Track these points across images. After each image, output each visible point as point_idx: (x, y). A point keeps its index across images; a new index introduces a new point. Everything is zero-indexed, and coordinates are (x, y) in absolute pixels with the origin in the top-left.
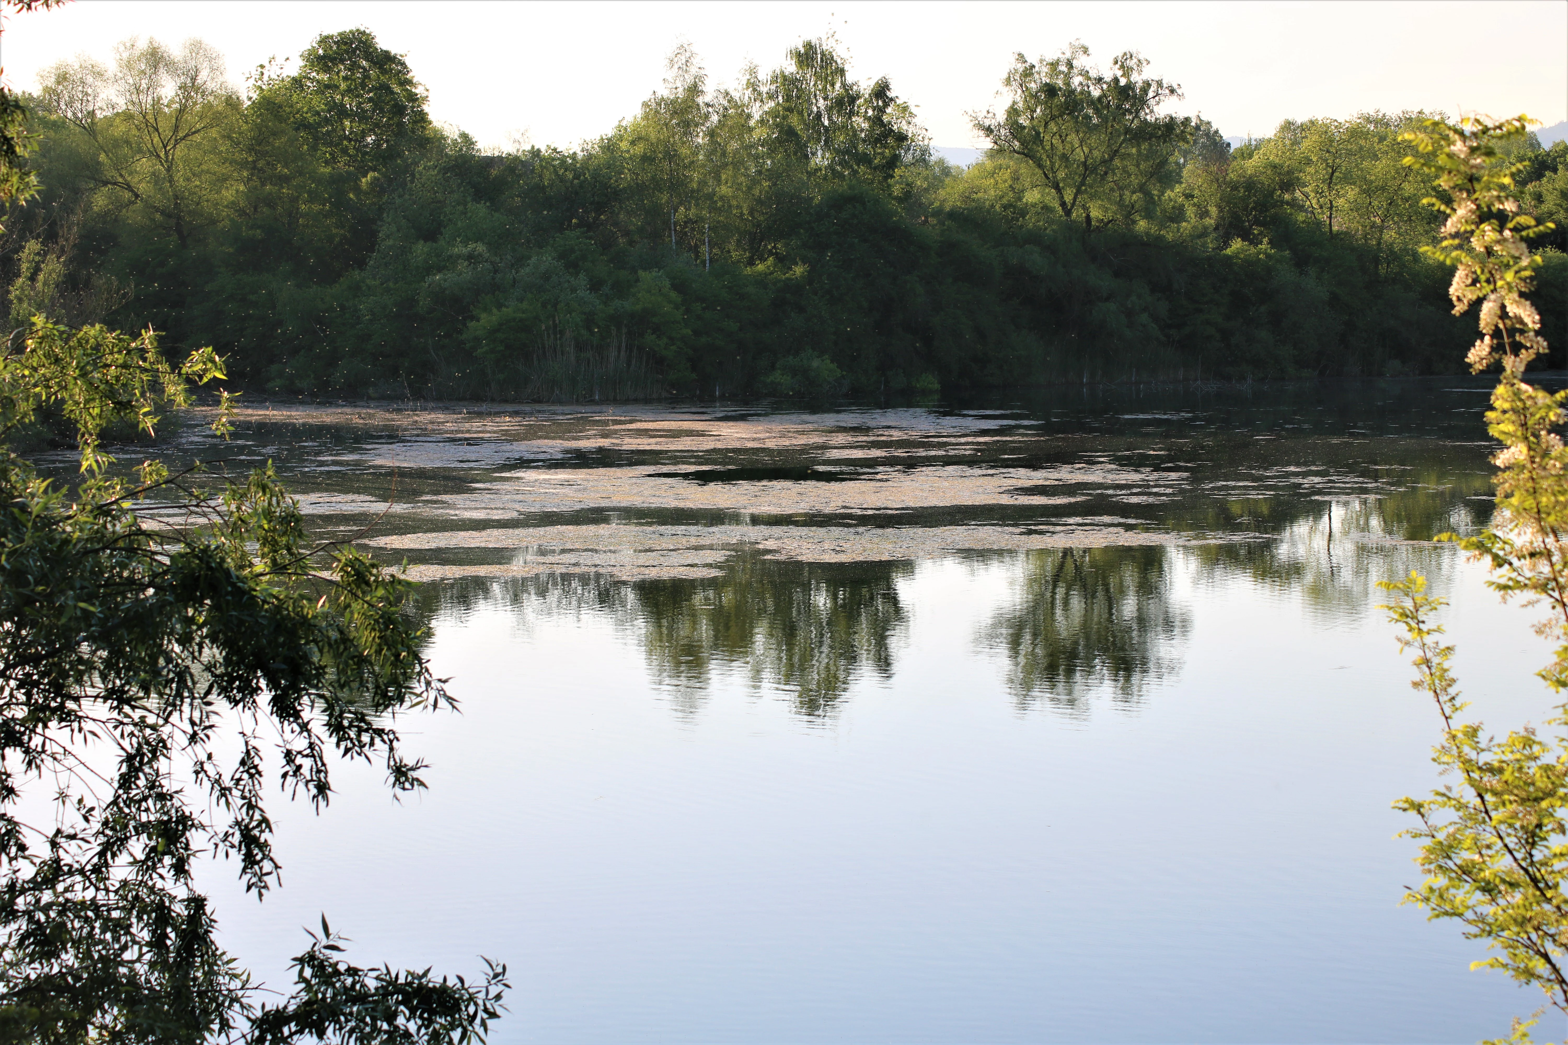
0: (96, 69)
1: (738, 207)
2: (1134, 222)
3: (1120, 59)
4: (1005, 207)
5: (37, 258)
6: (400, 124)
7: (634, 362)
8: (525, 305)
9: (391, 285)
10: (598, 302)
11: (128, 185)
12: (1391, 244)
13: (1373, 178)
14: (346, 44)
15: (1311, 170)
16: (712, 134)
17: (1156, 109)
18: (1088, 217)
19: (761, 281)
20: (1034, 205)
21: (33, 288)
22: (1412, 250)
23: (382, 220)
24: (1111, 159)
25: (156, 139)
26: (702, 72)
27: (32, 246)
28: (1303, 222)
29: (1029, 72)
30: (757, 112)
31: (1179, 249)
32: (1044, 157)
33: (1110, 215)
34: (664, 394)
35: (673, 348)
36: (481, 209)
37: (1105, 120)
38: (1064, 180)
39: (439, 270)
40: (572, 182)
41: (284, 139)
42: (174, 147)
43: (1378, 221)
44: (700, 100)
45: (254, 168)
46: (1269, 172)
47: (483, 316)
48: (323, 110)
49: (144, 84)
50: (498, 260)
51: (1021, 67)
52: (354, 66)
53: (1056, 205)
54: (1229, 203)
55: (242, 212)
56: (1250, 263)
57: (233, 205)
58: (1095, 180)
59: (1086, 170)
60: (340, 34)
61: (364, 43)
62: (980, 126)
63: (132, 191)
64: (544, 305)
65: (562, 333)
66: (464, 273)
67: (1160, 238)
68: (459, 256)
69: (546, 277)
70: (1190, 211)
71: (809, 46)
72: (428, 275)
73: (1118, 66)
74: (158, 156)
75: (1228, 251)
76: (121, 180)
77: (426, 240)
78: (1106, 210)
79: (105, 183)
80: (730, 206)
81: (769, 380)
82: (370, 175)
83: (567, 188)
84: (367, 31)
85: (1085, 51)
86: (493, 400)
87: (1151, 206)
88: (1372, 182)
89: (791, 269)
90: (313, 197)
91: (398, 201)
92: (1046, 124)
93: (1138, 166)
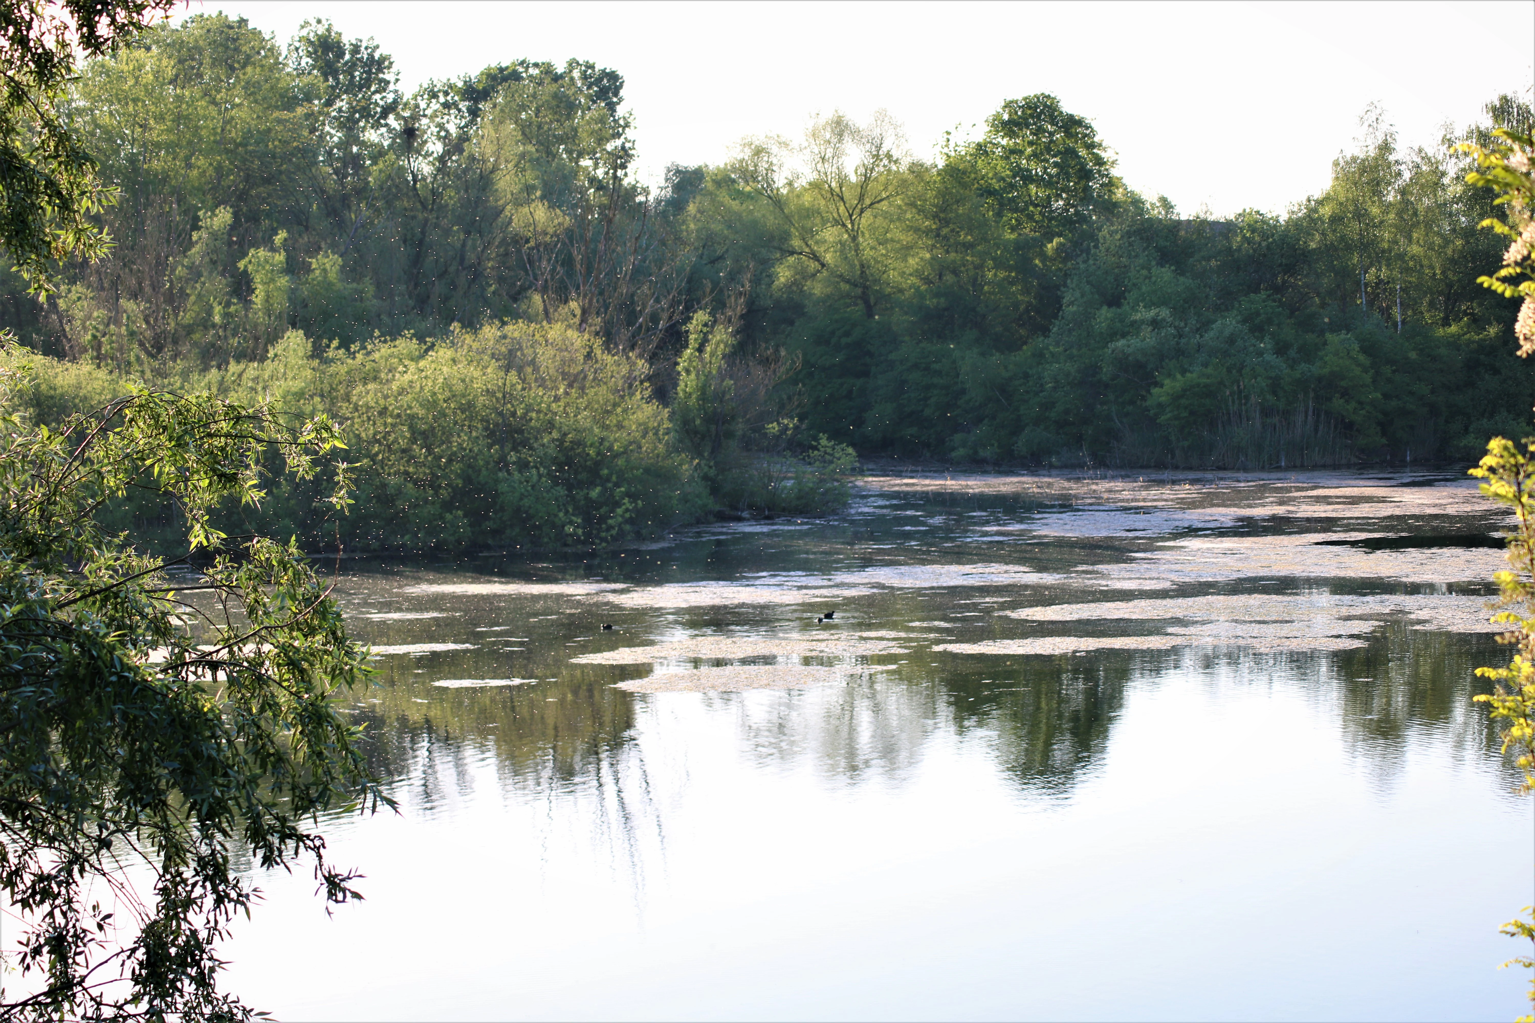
0: (782, 139)
1: (1431, 267)
5: (705, 330)
6: (1087, 189)
7: (1321, 427)
8: (1209, 370)
9: (1075, 351)
10: (1285, 366)
11: (814, 254)
14: (1030, 108)
16: (1403, 192)
19: (1454, 343)
21: (701, 359)
23: (1065, 285)
25: (842, 209)
26: (1393, 129)
27: (700, 317)
30: (1451, 169)
34: (1354, 460)
35: (1363, 412)
36: (1165, 274)
39: (1124, 335)
40: (1260, 244)
41: (968, 205)
42: (860, 215)
44: (1392, 158)
45: (938, 235)
47: (1167, 382)
48: (1008, 176)
49: (829, 154)
50: (1182, 324)
52: (1040, 131)
55: (927, 281)
57: (917, 273)
60: (1025, 99)
61: (1049, 107)
63: (818, 261)
64: (1229, 370)
65: (1247, 398)
66: (1147, 339)
68: (1142, 322)
69: (1231, 340)
71: (1505, 100)
72: (1111, 341)
74: (844, 225)
76: (807, 250)
77: (1110, 305)
79: (792, 253)
80: (1422, 266)
81: (1462, 444)
82: (1056, 240)
83: (1255, 250)
84: (1052, 95)
86: (1176, 468)
89: (1485, 329)
90: (999, 264)
91: (1082, 266)
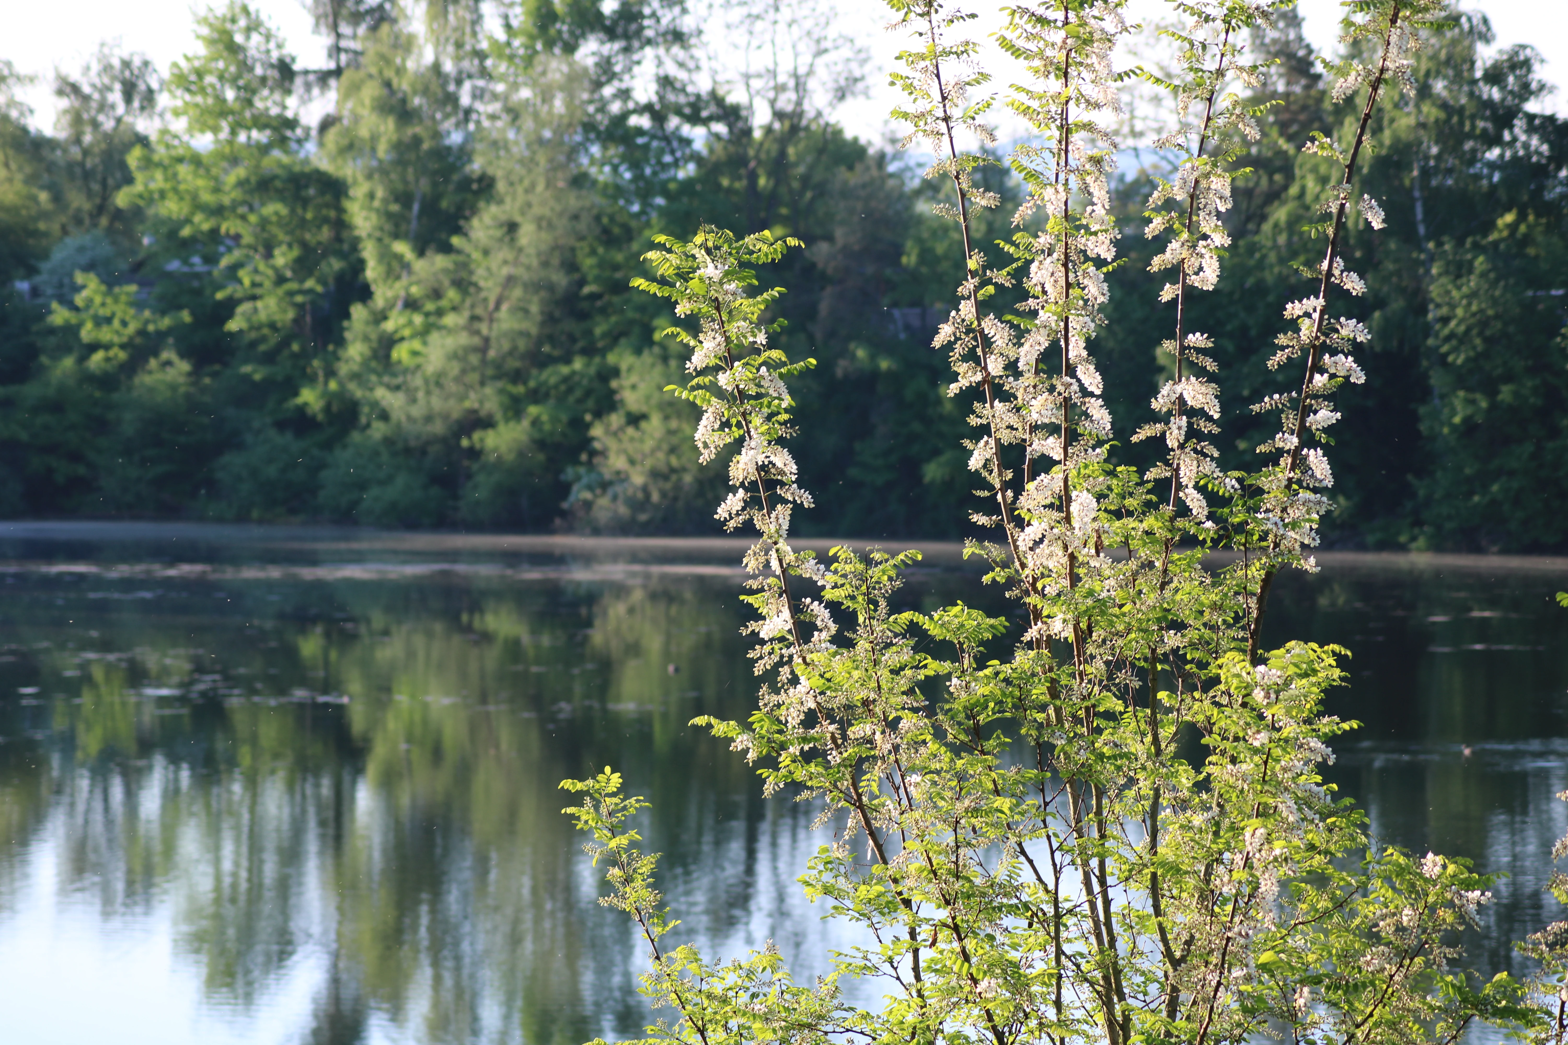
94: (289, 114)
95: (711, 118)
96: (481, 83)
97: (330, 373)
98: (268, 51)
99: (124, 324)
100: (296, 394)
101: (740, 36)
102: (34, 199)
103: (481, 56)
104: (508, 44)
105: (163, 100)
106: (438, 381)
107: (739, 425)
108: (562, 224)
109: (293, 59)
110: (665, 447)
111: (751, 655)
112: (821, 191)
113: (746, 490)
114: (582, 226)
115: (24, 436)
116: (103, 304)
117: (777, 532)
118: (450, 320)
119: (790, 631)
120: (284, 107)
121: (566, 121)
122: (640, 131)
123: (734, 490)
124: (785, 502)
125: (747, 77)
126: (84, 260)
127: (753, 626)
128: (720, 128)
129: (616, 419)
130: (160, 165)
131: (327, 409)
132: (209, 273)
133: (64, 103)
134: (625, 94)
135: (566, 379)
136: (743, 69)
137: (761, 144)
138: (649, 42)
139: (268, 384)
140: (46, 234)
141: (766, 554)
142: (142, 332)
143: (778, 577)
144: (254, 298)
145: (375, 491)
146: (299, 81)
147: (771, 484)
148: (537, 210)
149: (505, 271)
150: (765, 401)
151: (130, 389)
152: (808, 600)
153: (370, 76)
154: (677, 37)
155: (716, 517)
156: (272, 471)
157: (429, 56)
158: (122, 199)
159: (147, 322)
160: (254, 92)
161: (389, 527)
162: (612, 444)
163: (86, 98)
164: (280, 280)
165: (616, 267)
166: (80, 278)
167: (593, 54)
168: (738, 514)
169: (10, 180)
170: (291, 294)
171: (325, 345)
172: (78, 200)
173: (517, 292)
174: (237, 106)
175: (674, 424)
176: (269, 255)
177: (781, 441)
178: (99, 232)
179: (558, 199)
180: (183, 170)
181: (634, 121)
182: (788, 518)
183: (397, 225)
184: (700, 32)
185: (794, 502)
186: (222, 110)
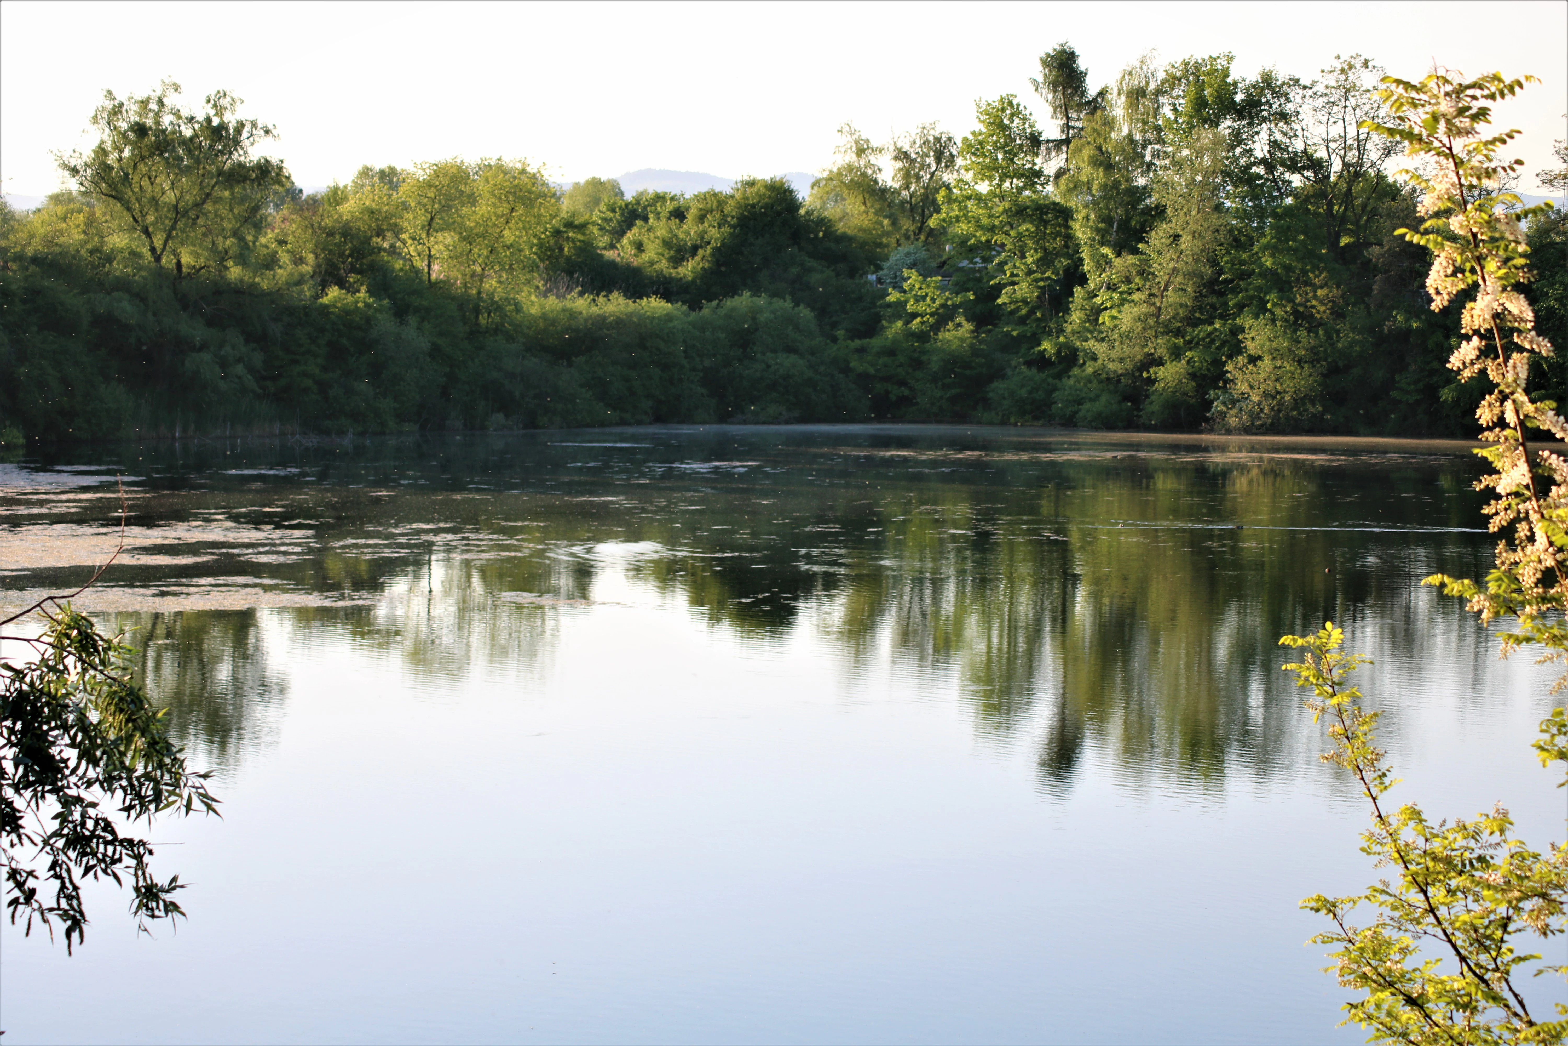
2: (227, 268)
3: (212, 97)
4: (92, 252)
12: (493, 294)
13: (472, 224)
15: (410, 216)
17: (250, 150)
18: (179, 265)
20: (121, 251)
22: (514, 299)
24: (204, 202)
28: (401, 270)
29: (117, 110)
31: (273, 296)
32: (133, 199)
33: (202, 261)
37: (198, 161)
38: (153, 224)
43: (478, 269)
46: (366, 217)
51: (109, 105)
53: (145, 251)
54: (323, 249)
56: (347, 312)
58: (186, 225)
59: (177, 213)
62: (65, 166)
67: (254, 286)
70: (284, 258)
73: (210, 105)
75: (325, 300)
78: (197, 255)
85: (177, 88)
87: (247, 252)
88: (472, 229)
92: (135, 165)
93: (231, 210)
94: (1037, 168)
95: (1304, 168)
96: (1157, 147)
97: (1061, 331)
98: (1024, 129)
99: (933, 300)
100: (1039, 345)
101: (1323, 116)
102: (881, 224)
103: (1158, 129)
104: (1176, 121)
105: (959, 162)
106: (1126, 336)
107: (1473, 271)
108: (1208, 236)
109: (1040, 134)
110: (1273, 377)
111: (1486, 510)
112: (1374, 212)
113: (1482, 337)
114: (1221, 237)
115: (872, 371)
116: (920, 288)
117: (1515, 381)
118: (1136, 296)
119: (1527, 487)
120: (1035, 164)
121: (1211, 169)
122: (1259, 177)
123: (1468, 338)
124: (1521, 349)
125: (1327, 141)
126: (909, 261)
127: (1487, 481)
128: (1310, 174)
129: (1241, 360)
130: (955, 201)
131: (1059, 352)
132: (986, 268)
133: (899, 164)
134: (1249, 152)
135: (1209, 334)
136: (1324, 136)
137: (1336, 184)
138: (1264, 119)
139: (1021, 338)
140: (887, 246)
141: (1502, 405)
142: (943, 306)
143: (1515, 429)
144: (1013, 283)
145: (1087, 406)
146: (1043, 147)
147: (1507, 332)
148: (1192, 227)
149: (1171, 265)
150: (1502, 244)
151: (936, 340)
152: (1546, 453)
153: (1089, 143)
154: (1283, 116)
155: (1448, 365)
156: (1023, 393)
157: (1125, 131)
158: (933, 222)
159: (947, 299)
160: (1015, 155)
161: (1096, 429)
162: (1239, 375)
163: (913, 161)
164: (1030, 272)
165: (1243, 262)
166: (906, 273)
167: (1229, 127)
168: (1472, 363)
169: (866, 213)
170: (1036, 280)
171: (1057, 313)
172: (906, 224)
173: (1179, 279)
174: (1004, 164)
175: (1279, 363)
176: (1023, 256)
177: (1518, 288)
178: (920, 243)
179: (1206, 219)
180: (970, 204)
181: (1254, 169)
182: (1526, 367)
183: (1103, 237)
184: (1298, 113)
185: (1532, 351)
186: (994, 167)
